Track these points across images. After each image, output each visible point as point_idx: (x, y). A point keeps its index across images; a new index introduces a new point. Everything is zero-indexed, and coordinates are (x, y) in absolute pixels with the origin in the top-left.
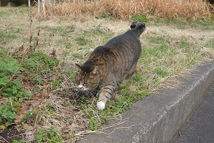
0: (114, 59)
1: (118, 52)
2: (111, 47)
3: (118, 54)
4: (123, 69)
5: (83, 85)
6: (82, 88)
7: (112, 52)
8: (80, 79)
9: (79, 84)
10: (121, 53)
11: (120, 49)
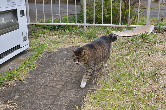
0: (96, 51)
1: (98, 47)
2: (94, 44)
3: (98, 48)
4: (101, 57)
5: (78, 61)
6: (78, 63)
7: (95, 47)
8: (76, 59)
9: (76, 61)
10: (100, 48)
11: (100, 46)
